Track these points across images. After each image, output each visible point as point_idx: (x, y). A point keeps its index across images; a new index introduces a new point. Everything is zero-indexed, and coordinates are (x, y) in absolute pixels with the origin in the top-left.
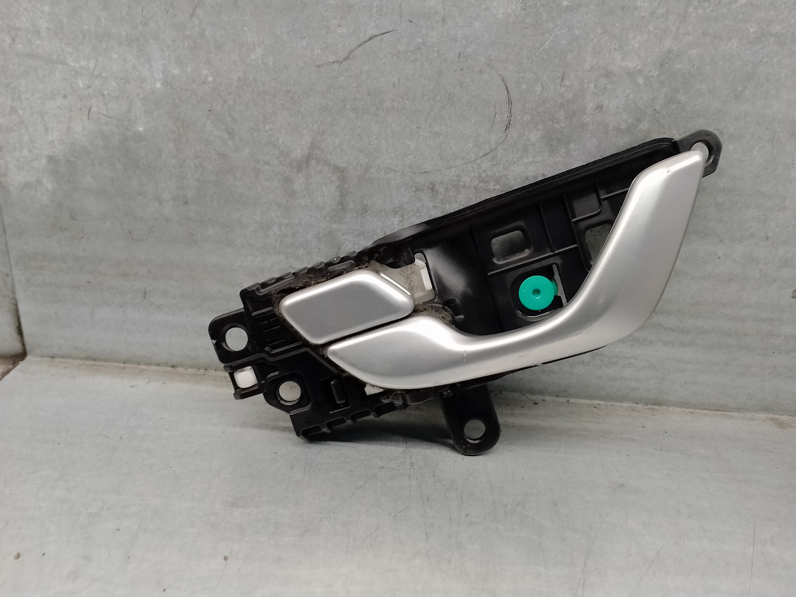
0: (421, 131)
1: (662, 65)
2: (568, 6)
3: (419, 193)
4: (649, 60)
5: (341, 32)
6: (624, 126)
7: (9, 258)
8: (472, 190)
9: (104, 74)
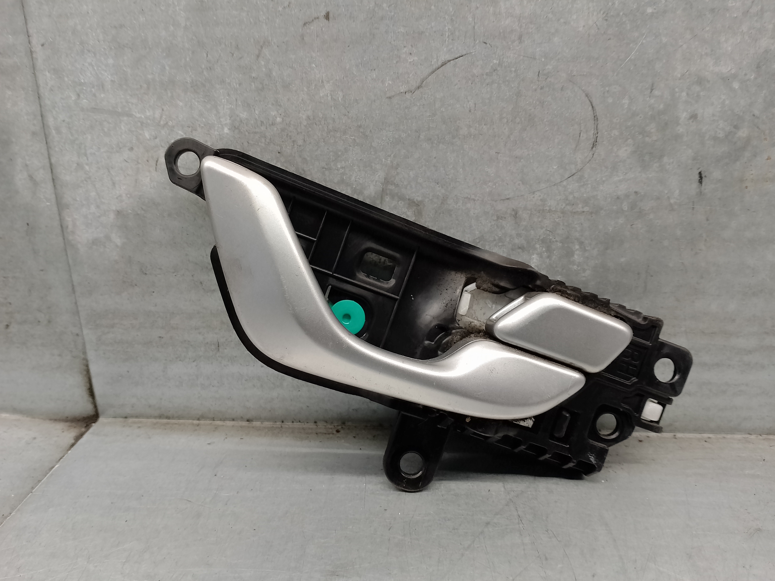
0: (501, 156)
1: (758, 67)
2: (653, 13)
3: (501, 221)
4: (745, 63)
5: (412, 60)
6: (721, 135)
7: (79, 318)
8: (558, 214)
9: (170, 123)
